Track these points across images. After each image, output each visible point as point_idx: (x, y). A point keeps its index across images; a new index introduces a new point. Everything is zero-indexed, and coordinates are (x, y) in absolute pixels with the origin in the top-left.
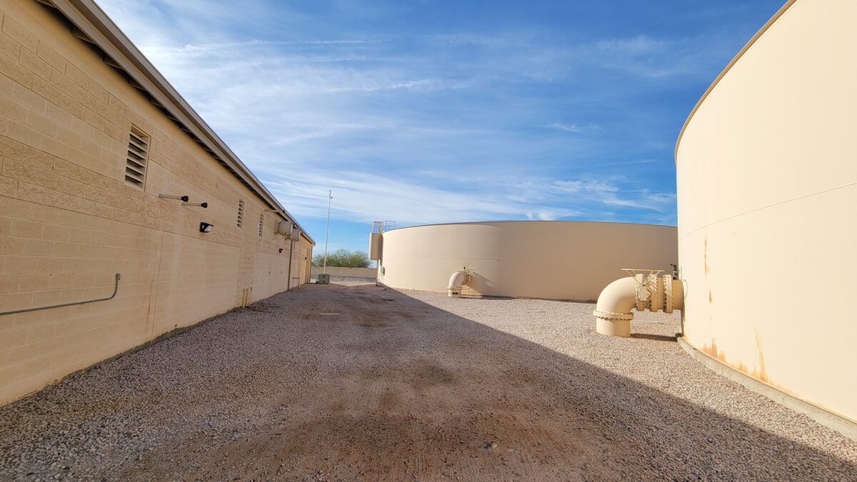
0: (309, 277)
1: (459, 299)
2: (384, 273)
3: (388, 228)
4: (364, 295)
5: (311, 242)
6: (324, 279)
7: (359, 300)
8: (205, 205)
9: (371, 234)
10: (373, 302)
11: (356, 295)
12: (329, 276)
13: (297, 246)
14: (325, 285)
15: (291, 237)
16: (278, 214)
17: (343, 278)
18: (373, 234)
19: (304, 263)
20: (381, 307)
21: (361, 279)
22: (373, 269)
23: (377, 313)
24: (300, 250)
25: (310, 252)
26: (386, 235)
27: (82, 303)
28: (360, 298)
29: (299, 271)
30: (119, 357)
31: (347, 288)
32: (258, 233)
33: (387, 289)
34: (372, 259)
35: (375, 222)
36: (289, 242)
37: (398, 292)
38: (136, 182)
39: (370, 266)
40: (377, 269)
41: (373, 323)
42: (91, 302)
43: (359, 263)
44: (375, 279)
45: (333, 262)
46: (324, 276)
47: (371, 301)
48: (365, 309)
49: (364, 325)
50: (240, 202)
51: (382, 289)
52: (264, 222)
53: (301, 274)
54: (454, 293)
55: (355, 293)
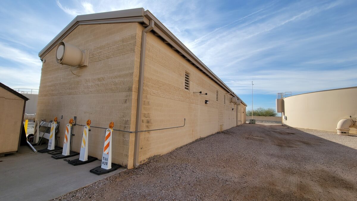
0: (245, 121)
1: (347, 136)
2: (286, 119)
3: (287, 96)
4: (275, 130)
5: (245, 105)
6: (252, 122)
7: (273, 132)
8: (206, 94)
9: (276, 100)
10: (281, 134)
11: (271, 130)
12: (255, 120)
13: (239, 107)
14: (254, 125)
15: (237, 103)
16: (231, 94)
17: (262, 121)
18: (278, 100)
19: (243, 114)
20: (287, 137)
21: (272, 122)
22: (278, 117)
23: (285, 140)
24: (241, 109)
25: (245, 109)
26: (285, 100)
27: (178, 127)
28: (274, 131)
29: (241, 118)
30: (186, 145)
31: (265, 126)
32: (224, 103)
33: (289, 128)
34: (278, 112)
35: (279, 93)
36: (236, 105)
37: (297, 130)
38: (187, 89)
39: (277, 116)
40: (281, 118)
41: (284, 145)
42: (179, 127)
43: (270, 114)
44: (281, 122)
45: (256, 114)
46: (253, 120)
47: (280, 133)
48: (277, 137)
49: (278, 145)
50: (217, 91)
51: (286, 127)
52: (226, 98)
53: (242, 119)
54: (342, 133)
55: (270, 129)
